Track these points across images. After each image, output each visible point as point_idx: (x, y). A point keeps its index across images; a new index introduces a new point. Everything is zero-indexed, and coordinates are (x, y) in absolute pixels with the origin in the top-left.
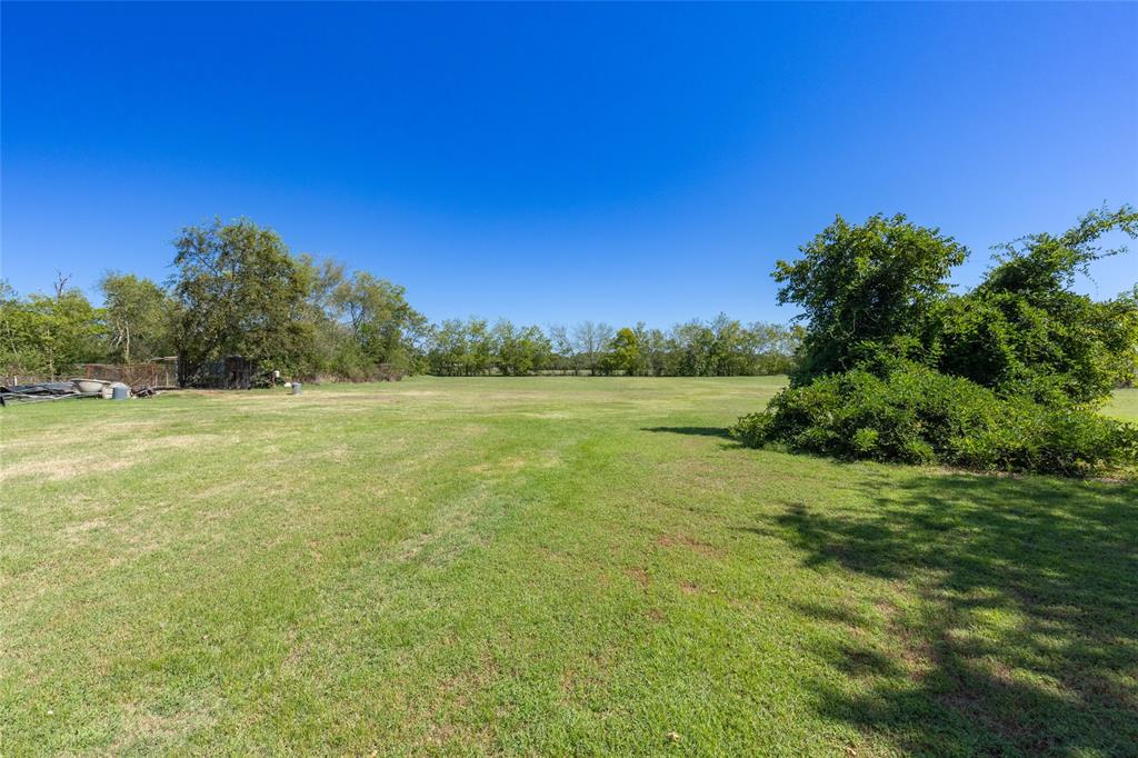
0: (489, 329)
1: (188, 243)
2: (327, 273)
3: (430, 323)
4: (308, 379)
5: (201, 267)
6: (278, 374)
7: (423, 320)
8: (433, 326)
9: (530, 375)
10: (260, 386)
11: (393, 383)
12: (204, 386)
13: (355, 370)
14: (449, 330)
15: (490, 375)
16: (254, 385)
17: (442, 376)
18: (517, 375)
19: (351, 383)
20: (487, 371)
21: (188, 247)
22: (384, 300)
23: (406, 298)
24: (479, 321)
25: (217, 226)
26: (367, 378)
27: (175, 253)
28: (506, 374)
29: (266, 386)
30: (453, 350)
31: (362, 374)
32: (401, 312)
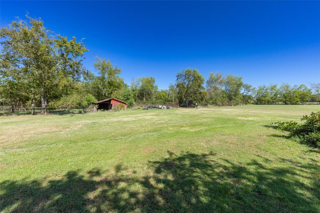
0: (278, 87)
1: (178, 76)
2: (217, 76)
3: (253, 88)
4: (206, 105)
5: (181, 81)
6: (197, 104)
7: (250, 86)
8: (254, 88)
9: (299, 104)
10: (193, 107)
11: (233, 107)
12: (183, 107)
13: (219, 103)
14: (261, 89)
15: (278, 104)
16: (192, 107)
17: (258, 104)
18: (291, 104)
19: (218, 107)
20: (277, 103)
21: (179, 76)
22: (234, 82)
23: (242, 80)
24: (274, 85)
25: (184, 71)
26: (223, 105)
27: (177, 78)
28: (286, 104)
29: (194, 107)
30: (262, 96)
31: (222, 104)
32: (240, 85)
